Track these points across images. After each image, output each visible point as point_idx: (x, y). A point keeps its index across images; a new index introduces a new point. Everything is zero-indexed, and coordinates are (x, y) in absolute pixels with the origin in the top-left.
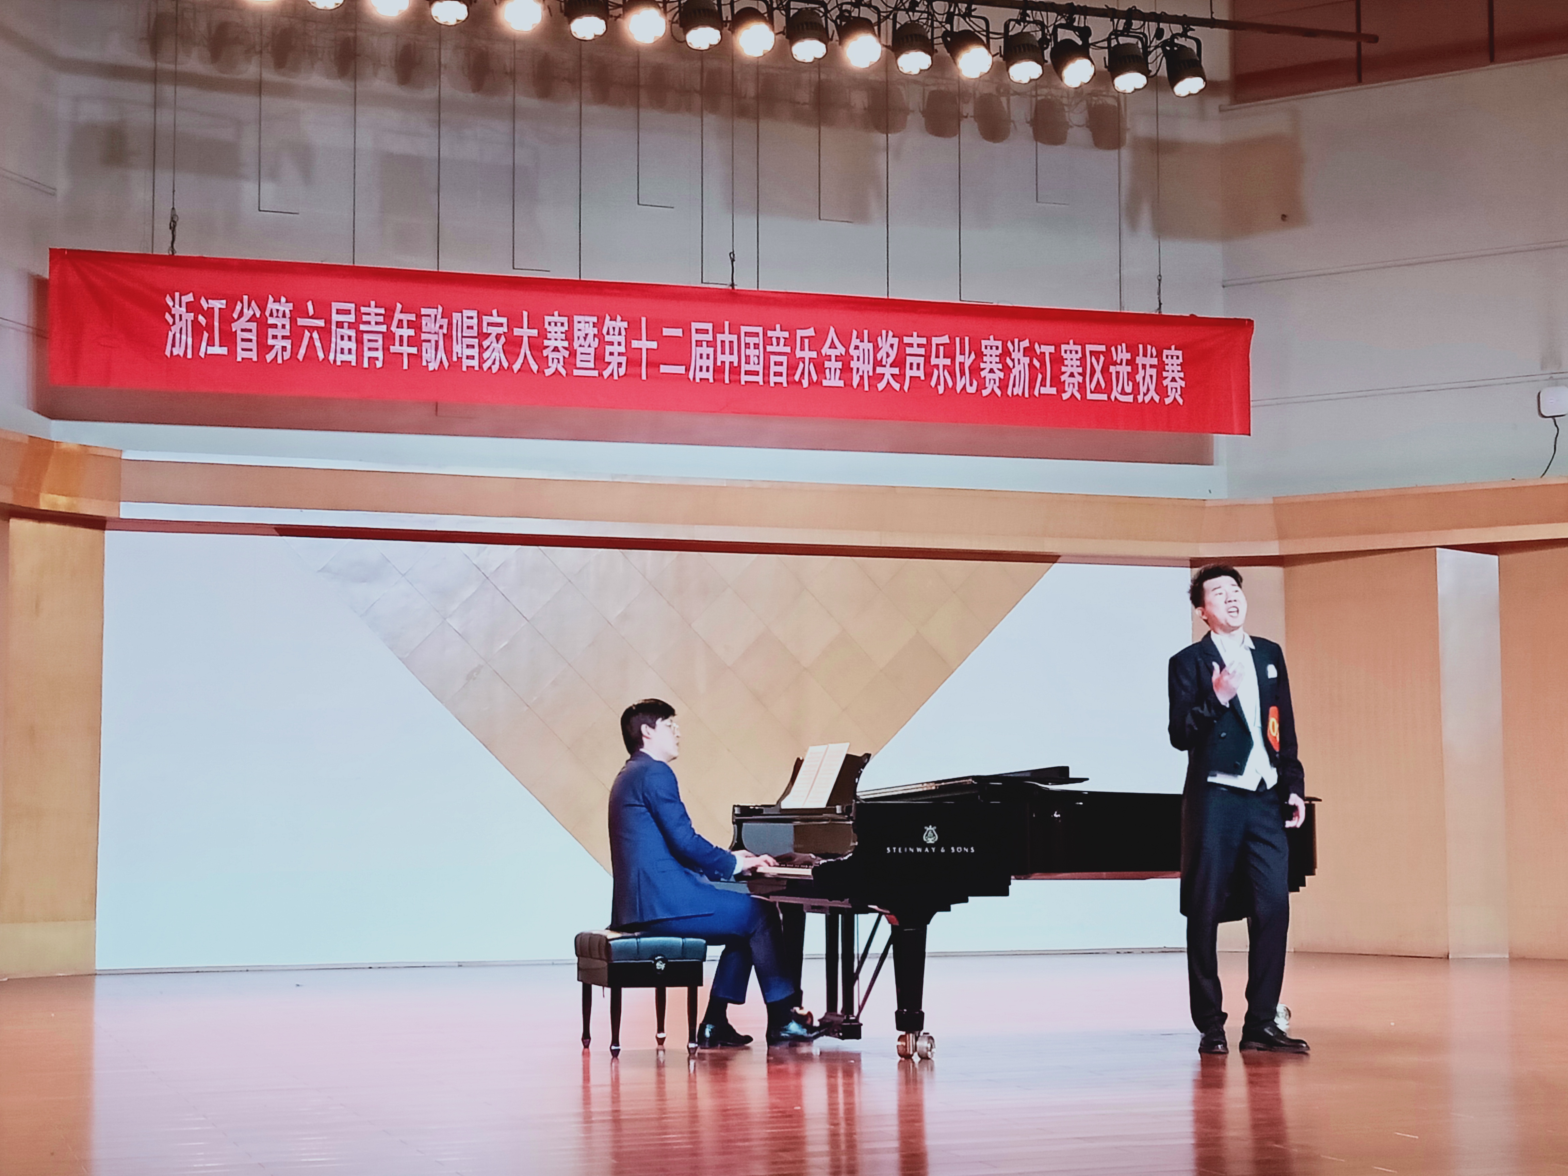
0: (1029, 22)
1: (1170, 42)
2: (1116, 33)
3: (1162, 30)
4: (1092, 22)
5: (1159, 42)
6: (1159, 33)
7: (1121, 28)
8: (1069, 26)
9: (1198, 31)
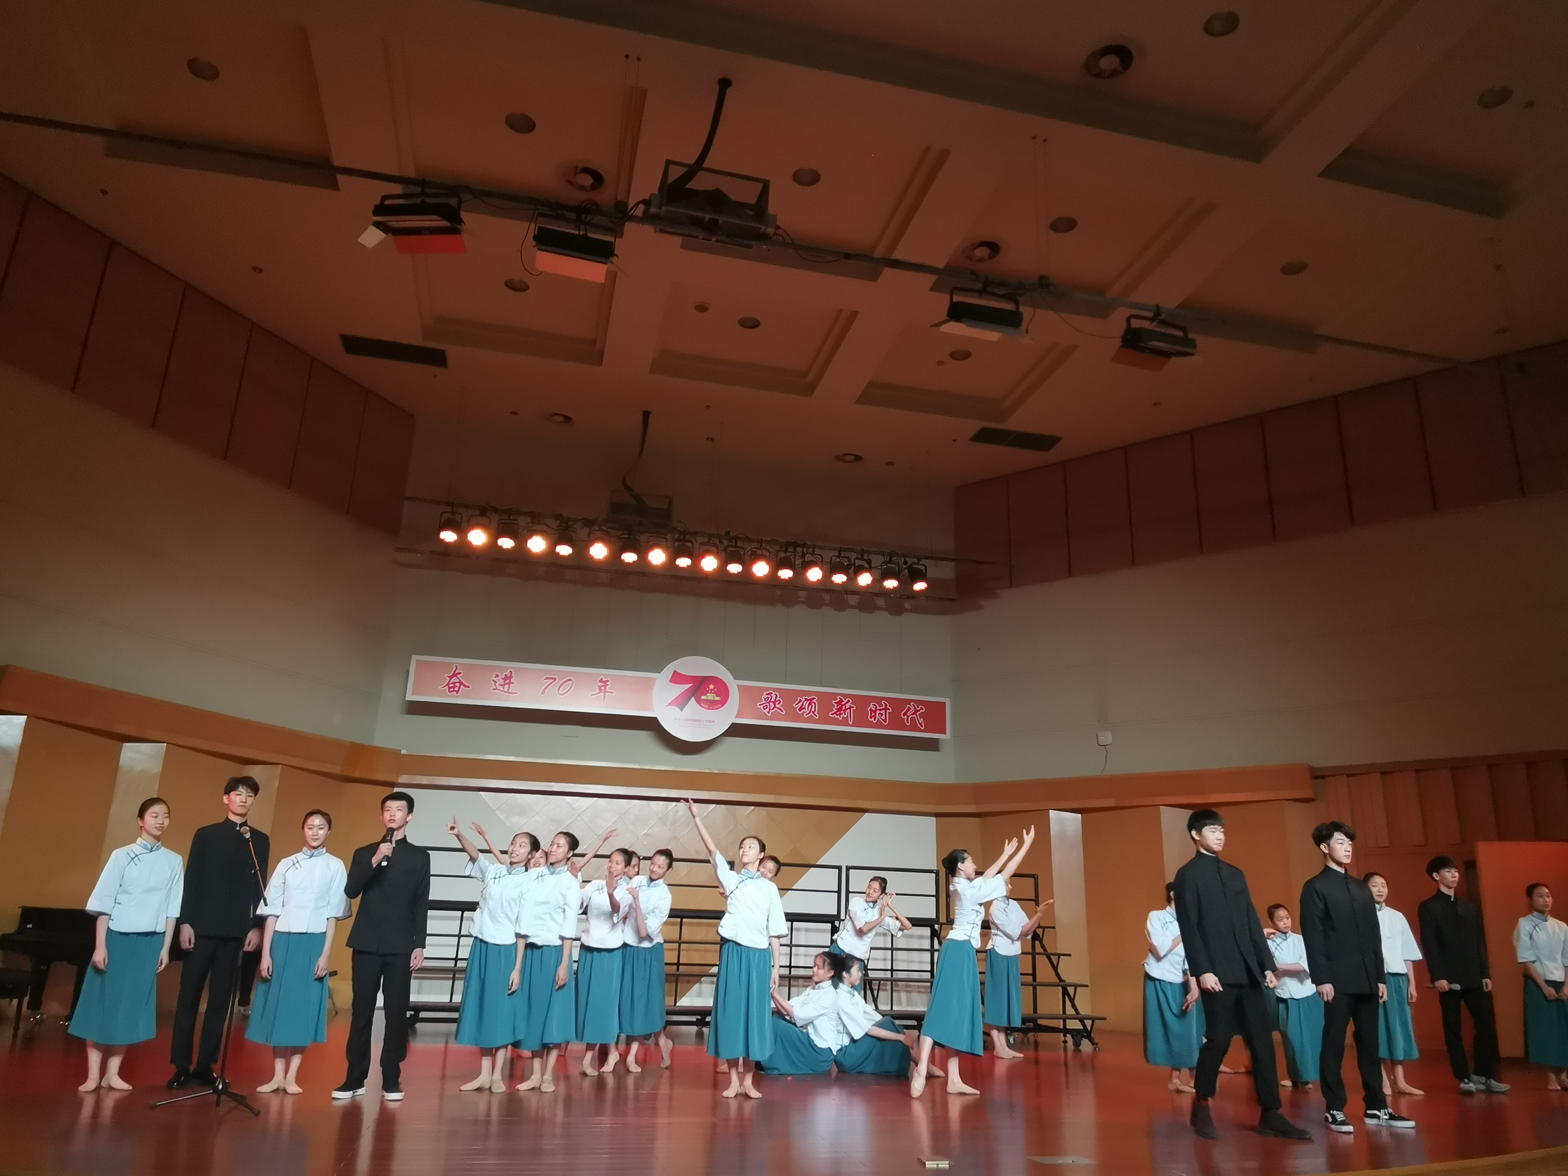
0: (843, 557)
1: (911, 566)
2: (886, 563)
3: (907, 561)
4: (873, 557)
5: (906, 566)
6: (905, 563)
7: (888, 560)
8: (862, 559)
9: (924, 562)
